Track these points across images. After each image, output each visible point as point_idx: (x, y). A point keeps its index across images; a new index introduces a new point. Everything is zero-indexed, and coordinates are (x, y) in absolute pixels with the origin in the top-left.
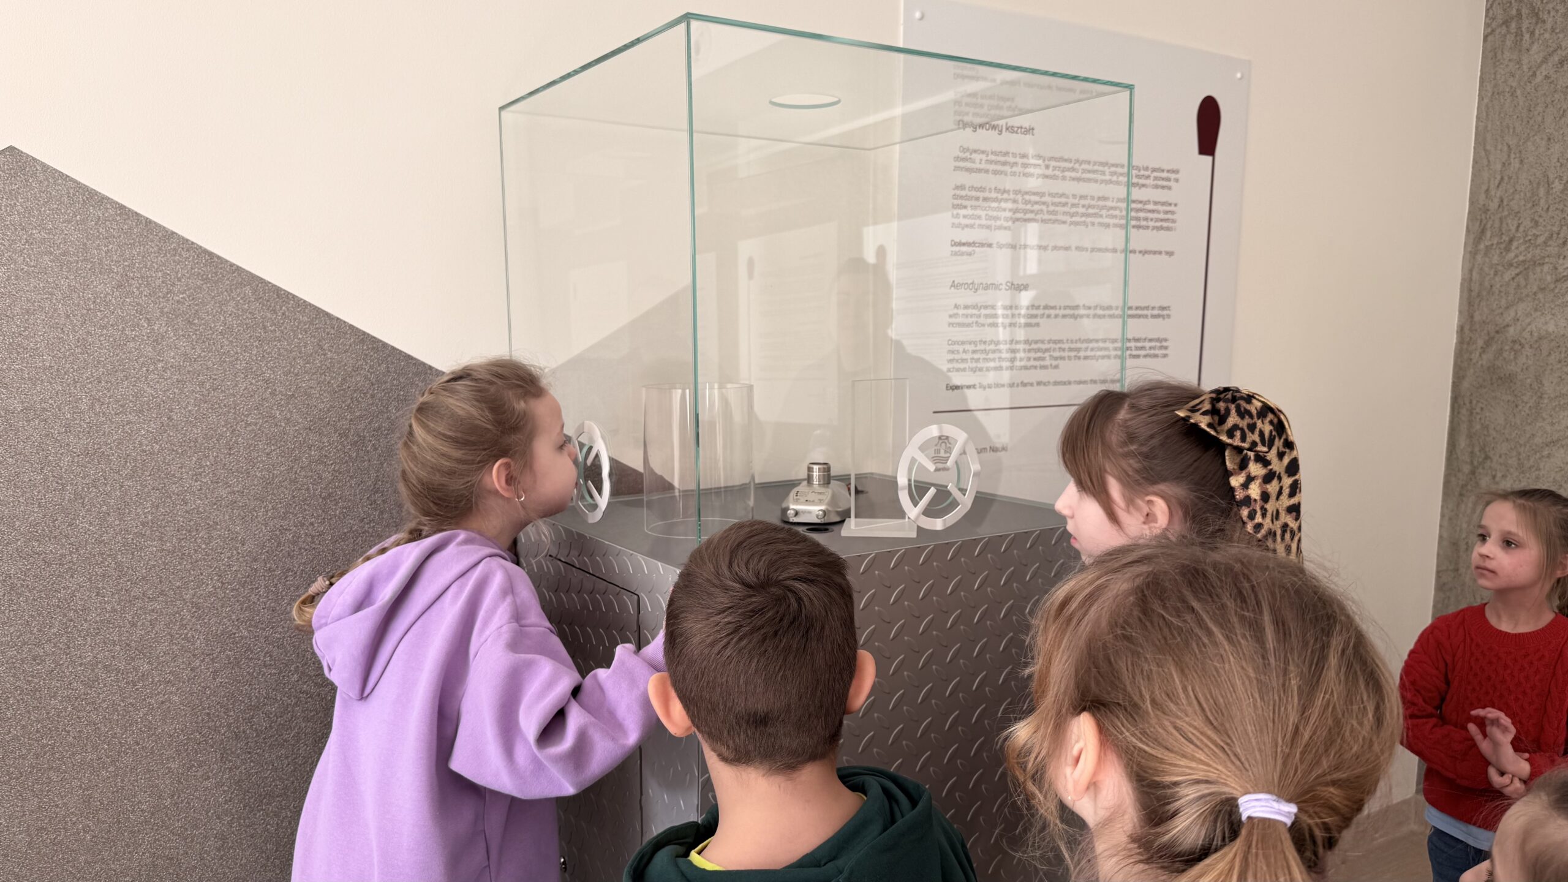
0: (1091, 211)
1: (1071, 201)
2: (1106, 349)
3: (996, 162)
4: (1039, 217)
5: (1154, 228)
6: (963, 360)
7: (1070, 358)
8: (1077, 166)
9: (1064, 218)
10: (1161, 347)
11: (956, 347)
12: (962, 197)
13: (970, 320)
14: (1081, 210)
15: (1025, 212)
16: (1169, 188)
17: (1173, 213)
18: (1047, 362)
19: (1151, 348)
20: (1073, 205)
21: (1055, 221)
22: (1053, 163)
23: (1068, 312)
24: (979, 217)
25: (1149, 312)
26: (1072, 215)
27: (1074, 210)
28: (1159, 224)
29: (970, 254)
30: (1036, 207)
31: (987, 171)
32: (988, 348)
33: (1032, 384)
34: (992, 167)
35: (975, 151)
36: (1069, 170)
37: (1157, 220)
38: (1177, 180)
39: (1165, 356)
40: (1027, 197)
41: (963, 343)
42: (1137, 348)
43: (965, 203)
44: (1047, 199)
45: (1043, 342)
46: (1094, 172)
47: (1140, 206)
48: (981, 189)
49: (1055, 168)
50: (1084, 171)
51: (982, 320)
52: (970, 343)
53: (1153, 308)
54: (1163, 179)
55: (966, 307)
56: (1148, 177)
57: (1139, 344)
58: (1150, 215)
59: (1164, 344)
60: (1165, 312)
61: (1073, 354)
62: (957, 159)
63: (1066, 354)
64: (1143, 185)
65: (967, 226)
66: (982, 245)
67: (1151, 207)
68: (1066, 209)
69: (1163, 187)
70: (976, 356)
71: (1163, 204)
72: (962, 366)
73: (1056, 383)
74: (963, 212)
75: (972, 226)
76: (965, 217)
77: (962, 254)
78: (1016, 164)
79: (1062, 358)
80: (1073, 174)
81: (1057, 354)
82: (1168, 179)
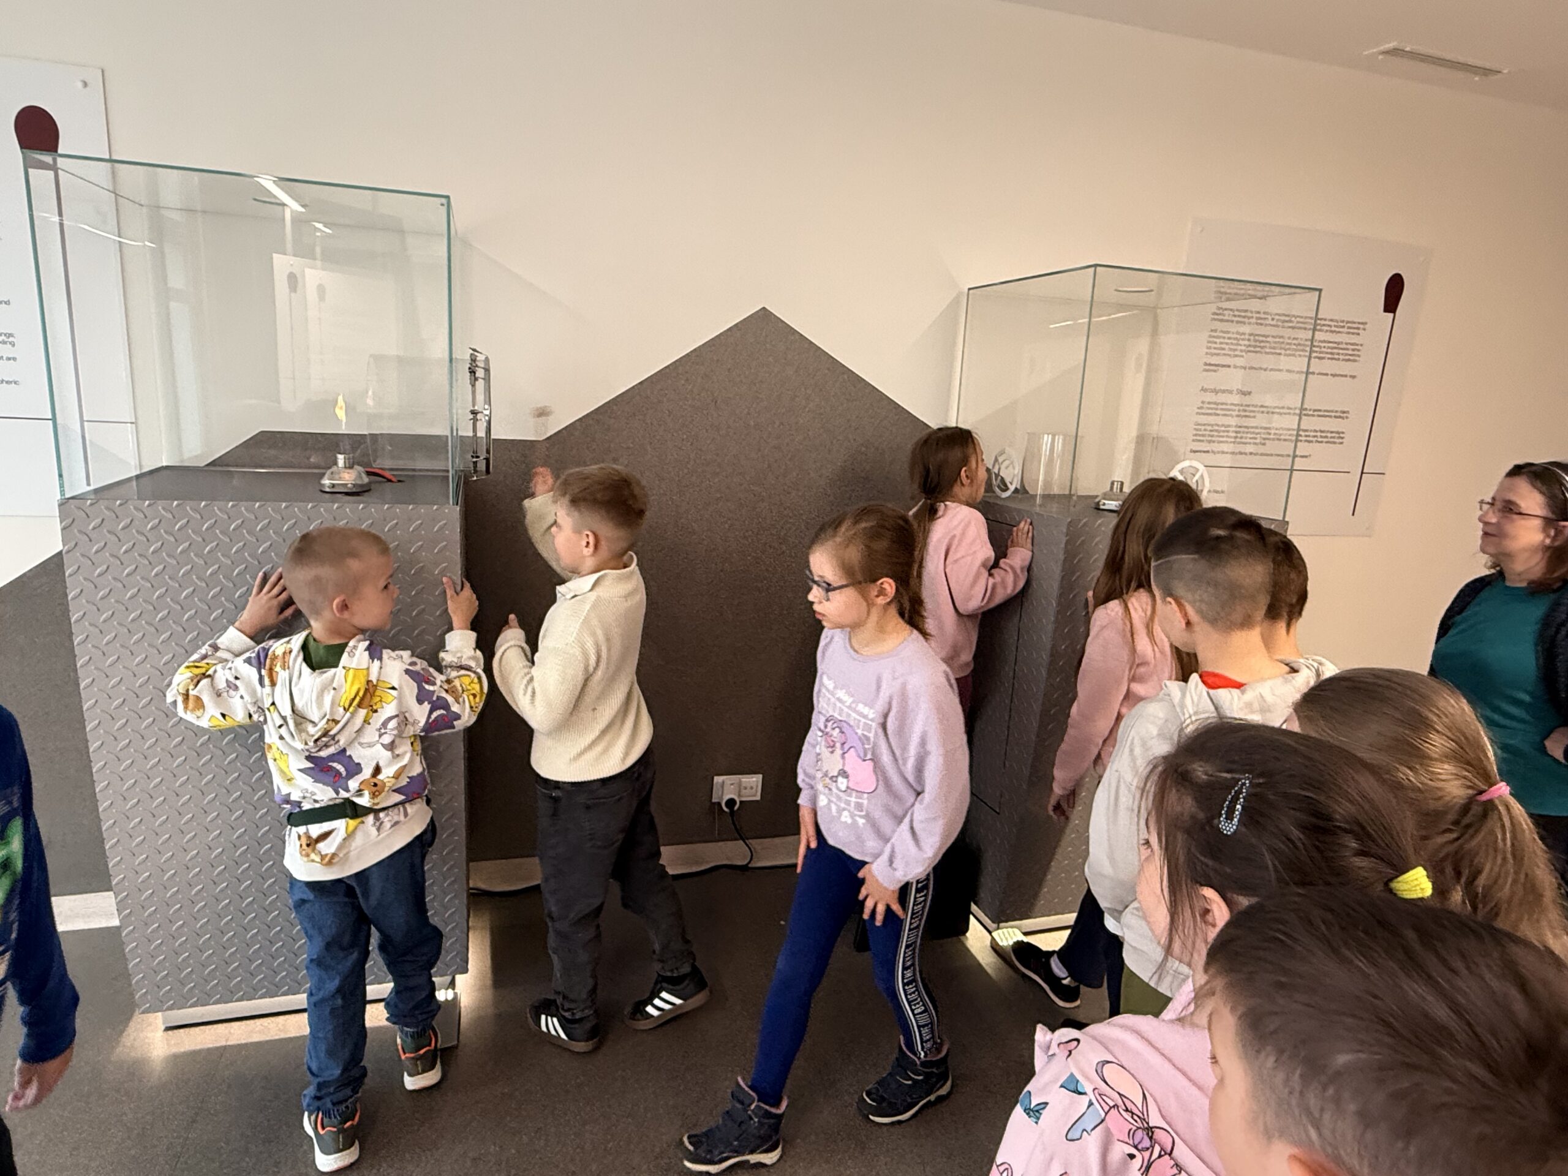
0: (1298, 348)
1: (1287, 341)
3: (1239, 316)
4: (1263, 350)
5: (1343, 360)
6: (1203, 435)
8: (1293, 319)
9: (1280, 352)
10: (1338, 438)
11: (1199, 427)
12: (1214, 337)
13: (1210, 411)
14: (1292, 346)
15: (1255, 347)
16: (1358, 334)
17: (1359, 350)
18: (1258, 441)
19: (1331, 437)
20: (1288, 344)
21: (1274, 353)
22: (1277, 317)
23: (1275, 410)
24: (1223, 349)
25: (1333, 414)
26: (1286, 350)
27: (1288, 347)
28: (1347, 357)
29: (1215, 371)
30: (1262, 344)
31: (1232, 321)
32: (1221, 429)
33: (1246, 453)
34: (1236, 319)
35: (1226, 309)
36: (1287, 321)
37: (1347, 355)
38: (1364, 329)
39: (1341, 443)
40: (1257, 338)
41: (1204, 425)
42: (1321, 437)
43: (1215, 340)
44: (1268, 339)
45: (1257, 428)
46: (1304, 323)
47: (1335, 345)
48: (1228, 332)
49: (1278, 320)
50: (1298, 322)
51: (1218, 412)
52: (1209, 425)
53: (1336, 412)
54: (1354, 328)
56: (1343, 327)
57: (1322, 434)
58: (1341, 351)
59: (1342, 435)
60: (1345, 415)
61: (1276, 437)
62: (1214, 314)
64: (1339, 332)
65: (1215, 354)
66: (1224, 366)
67: (1344, 346)
69: (1354, 333)
70: (1211, 433)
71: (1352, 344)
72: (1202, 438)
73: (1262, 455)
74: (1214, 346)
75: (1218, 355)
76: (1215, 348)
77: (1211, 371)
78: (1252, 317)
79: (1268, 439)
80: (1291, 325)
81: (1265, 436)
82: (1358, 328)
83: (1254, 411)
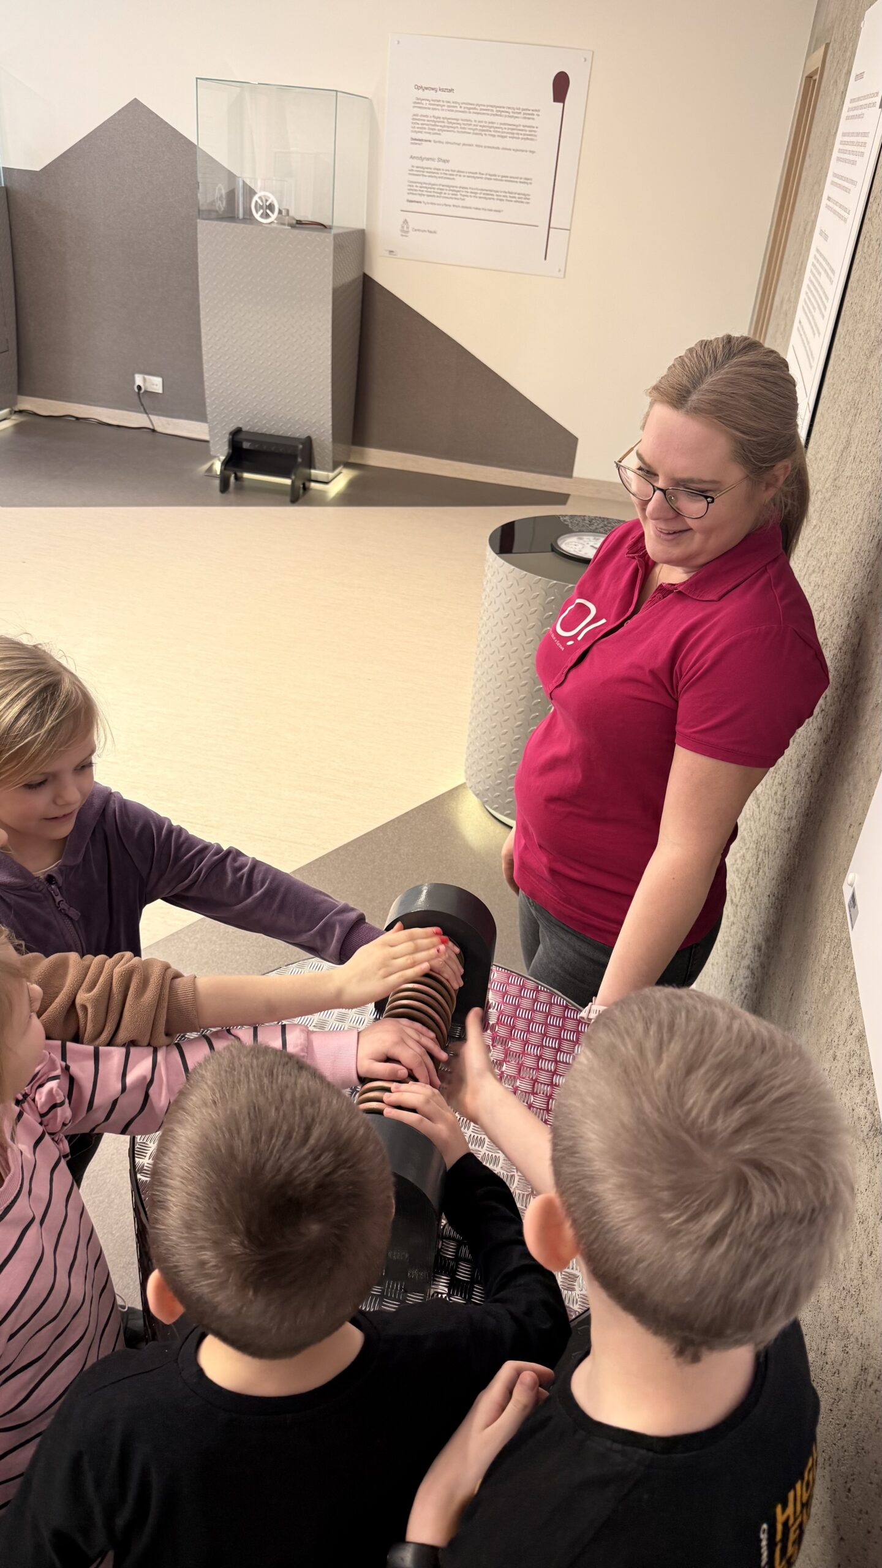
0: (484, 128)
1: (473, 123)
2: (492, 195)
3: (434, 105)
4: (456, 130)
5: (522, 139)
6: (416, 190)
7: (471, 196)
8: (477, 107)
9: (469, 131)
10: (525, 199)
11: (412, 184)
12: (416, 120)
13: (419, 173)
14: (479, 128)
15: (449, 127)
16: (533, 119)
17: (535, 131)
18: (459, 197)
19: (519, 198)
20: (474, 125)
21: (465, 132)
22: (463, 106)
23: (471, 175)
24: (425, 128)
25: (518, 180)
26: (474, 130)
27: (475, 127)
28: (526, 137)
29: (419, 144)
30: (454, 125)
32: (427, 186)
33: (450, 206)
34: (431, 107)
35: (424, 100)
36: (472, 109)
37: (525, 135)
38: (538, 115)
39: (528, 203)
40: (449, 121)
41: (415, 182)
42: (510, 197)
43: (417, 122)
44: (460, 122)
45: (456, 187)
46: (486, 110)
47: (514, 127)
48: (427, 116)
49: (465, 108)
50: (481, 109)
51: (425, 174)
52: (419, 183)
53: (521, 178)
54: (529, 114)
55: (417, 167)
56: (520, 113)
57: (511, 195)
58: (520, 132)
59: (528, 197)
60: (529, 181)
61: (473, 195)
62: (415, 103)
63: (469, 194)
64: (516, 117)
65: (419, 132)
66: (426, 141)
67: (522, 128)
68: (470, 127)
69: (529, 118)
70: (422, 189)
71: (529, 127)
72: (414, 192)
73: (463, 207)
74: (417, 126)
75: (421, 132)
76: (418, 128)
77: (416, 144)
78: (444, 106)
79: (467, 196)
80: (475, 111)
81: (464, 193)
82: (533, 115)
83: (453, 175)
